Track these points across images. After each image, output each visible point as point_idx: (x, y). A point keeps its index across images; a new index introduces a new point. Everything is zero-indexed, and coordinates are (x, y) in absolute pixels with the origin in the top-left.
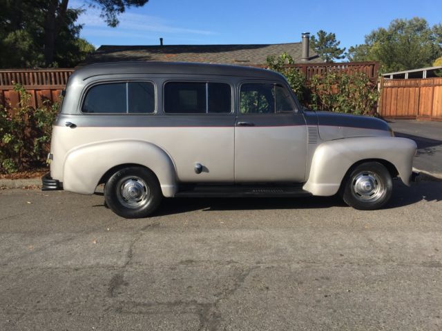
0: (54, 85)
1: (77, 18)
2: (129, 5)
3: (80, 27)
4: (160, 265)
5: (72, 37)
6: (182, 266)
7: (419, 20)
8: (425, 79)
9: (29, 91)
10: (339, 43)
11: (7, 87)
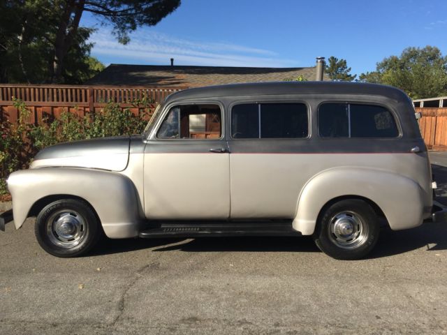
0: (55, 102)
1: (89, 36)
2: (141, 24)
3: (91, 45)
4: (156, 324)
5: (82, 55)
6: (183, 326)
7: (432, 49)
8: (441, 108)
9: (29, 108)
10: (350, 69)
11: (5, 103)
